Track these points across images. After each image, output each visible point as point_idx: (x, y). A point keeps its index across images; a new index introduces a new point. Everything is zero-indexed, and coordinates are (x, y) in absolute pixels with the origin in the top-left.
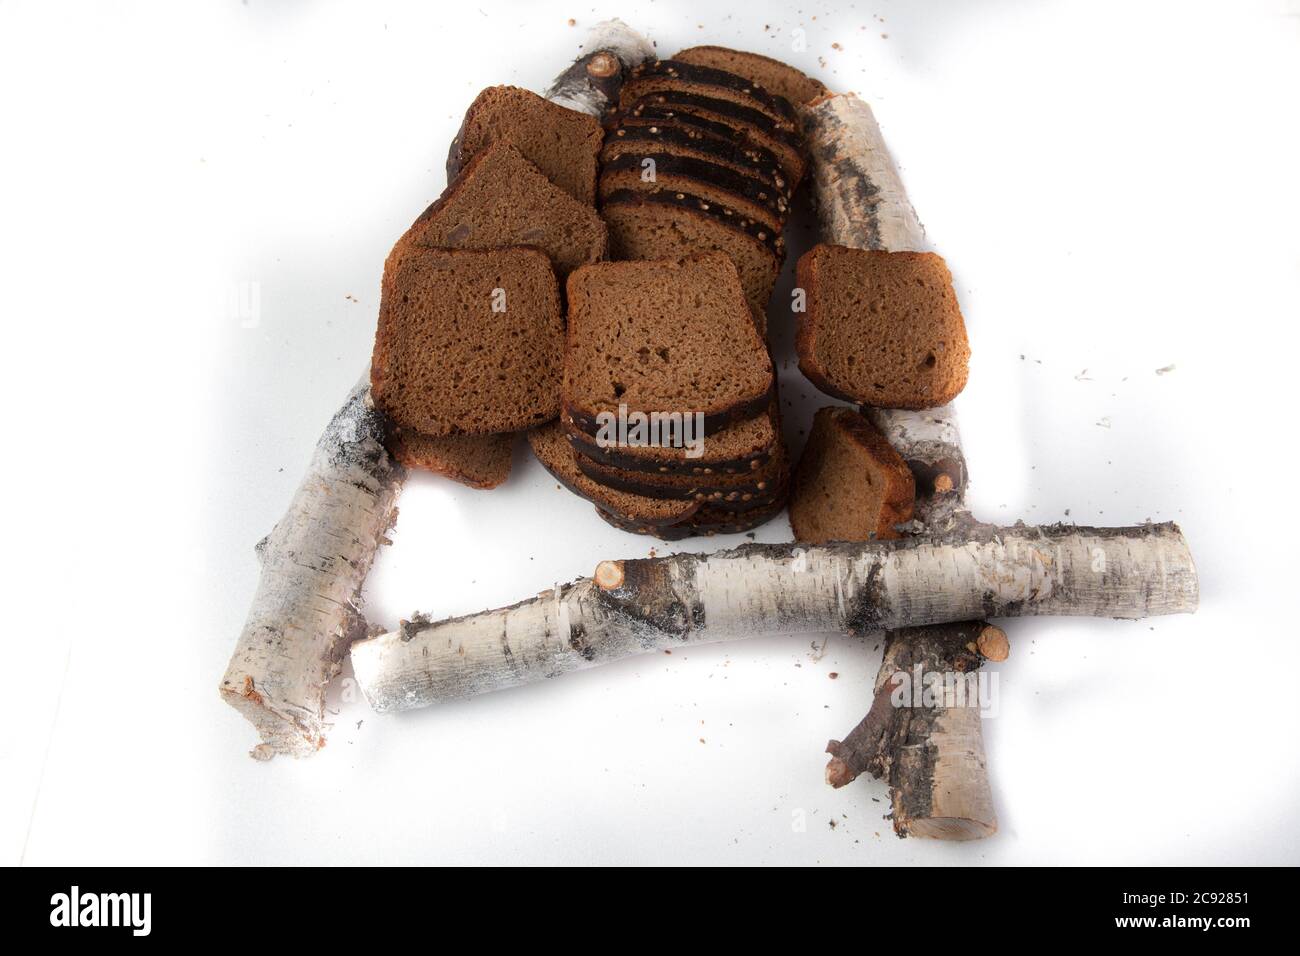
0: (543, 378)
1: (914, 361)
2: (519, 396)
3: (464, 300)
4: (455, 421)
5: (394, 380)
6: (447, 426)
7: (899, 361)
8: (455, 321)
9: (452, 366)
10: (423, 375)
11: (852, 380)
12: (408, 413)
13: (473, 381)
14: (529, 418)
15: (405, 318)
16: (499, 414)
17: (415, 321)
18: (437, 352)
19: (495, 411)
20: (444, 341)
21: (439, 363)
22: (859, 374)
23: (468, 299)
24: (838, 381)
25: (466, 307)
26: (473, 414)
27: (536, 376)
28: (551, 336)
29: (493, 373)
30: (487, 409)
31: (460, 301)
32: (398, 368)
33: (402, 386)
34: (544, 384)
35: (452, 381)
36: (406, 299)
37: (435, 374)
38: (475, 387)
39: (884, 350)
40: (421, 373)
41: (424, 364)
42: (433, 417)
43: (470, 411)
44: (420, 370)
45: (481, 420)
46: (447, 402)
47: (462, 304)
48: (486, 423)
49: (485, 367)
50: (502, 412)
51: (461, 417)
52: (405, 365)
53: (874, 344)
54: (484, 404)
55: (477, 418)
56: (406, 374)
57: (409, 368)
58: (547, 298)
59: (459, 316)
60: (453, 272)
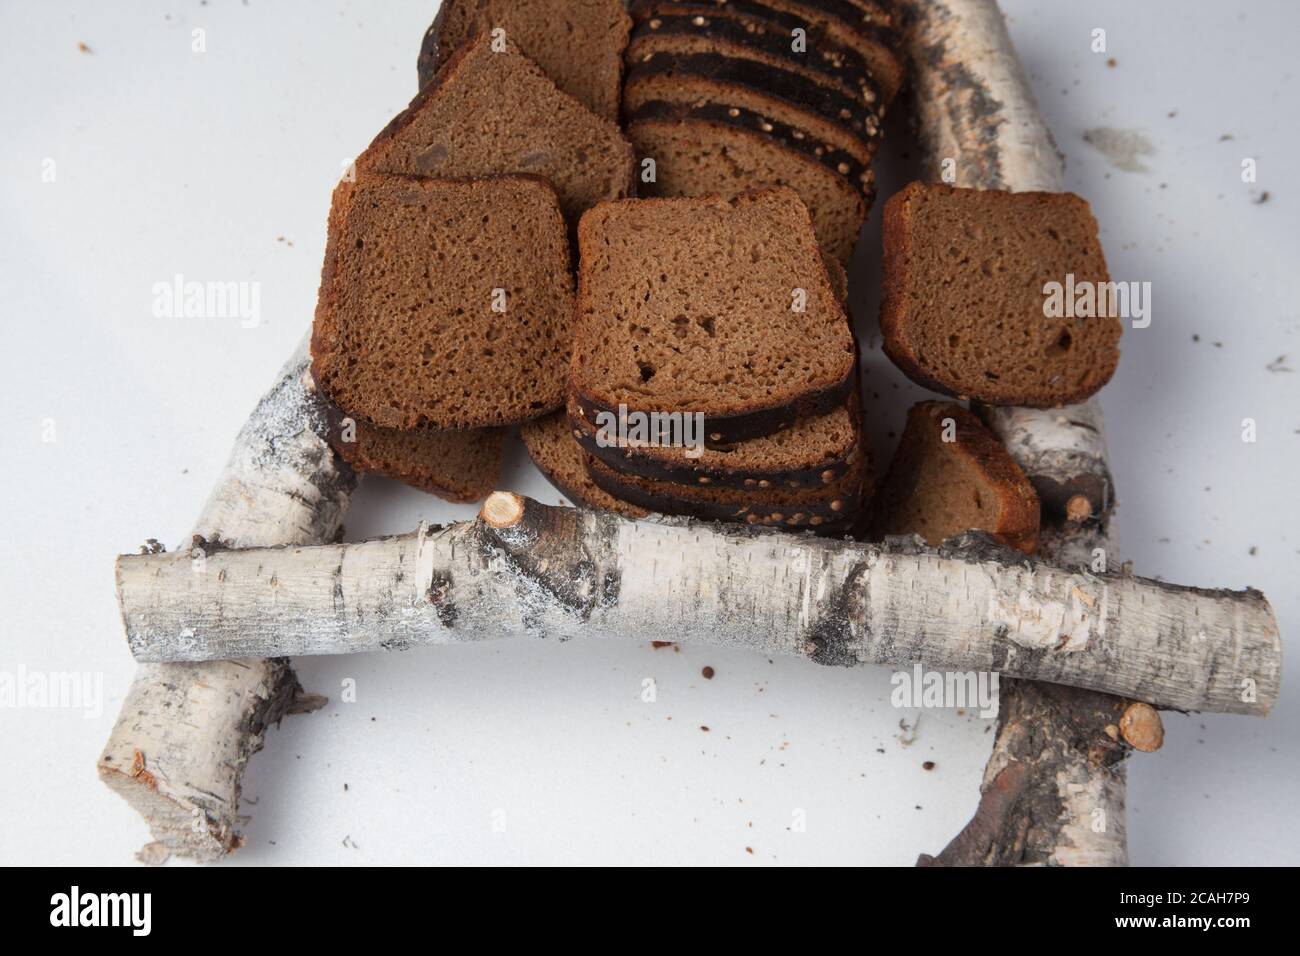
0: (544, 353)
1: (1042, 342)
2: (511, 378)
3: (439, 247)
4: (424, 409)
5: (343, 353)
6: (413, 416)
7: (1021, 342)
8: (426, 276)
9: (421, 335)
10: (382, 347)
11: (955, 368)
12: (360, 398)
13: (449, 357)
14: (524, 407)
15: (359, 270)
16: (483, 401)
17: (372, 274)
18: (401, 316)
19: (478, 397)
20: (412, 302)
21: (404, 331)
22: (965, 359)
23: (444, 245)
24: (935, 368)
25: (441, 257)
26: (449, 401)
27: (533, 352)
28: (556, 297)
29: (477, 345)
30: (467, 394)
31: (434, 248)
32: (347, 337)
33: (353, 362)
34: (545, 362)
35: (421, 357)
36: (360, 244)
37: (398, 346)
38: (451, 365)
39: (1000, 326)
40: (380, 344)
41: (383, 332)
42: (394, 404)
43: (444, 397)
44: (378, 339)
45: (458, 409)
46: (413, 385)
47: (436, 252)
48: (466, 413)
49: (466, 338)
50: (488, 399)
51: (432, 405)
52: (358, 334)
53: (987, 318)
54: (464, 387)
55: (453, 406)
56: (359, 345)
57: (363, 337)
58: (551, 247)
59: (431, 269)
60: (424, 208)
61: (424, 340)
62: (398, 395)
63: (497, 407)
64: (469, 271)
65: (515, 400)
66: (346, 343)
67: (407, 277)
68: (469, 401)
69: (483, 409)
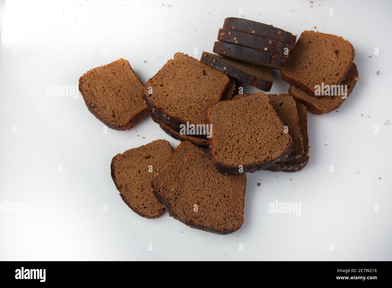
61: (198, 200)
62: (186, 212)
63: (213, 226)
64: (216, 186)
65: (219, 226)
66: (176, 192)
67: (198, 181)
68: (206, 221)
69: (209, 224)
